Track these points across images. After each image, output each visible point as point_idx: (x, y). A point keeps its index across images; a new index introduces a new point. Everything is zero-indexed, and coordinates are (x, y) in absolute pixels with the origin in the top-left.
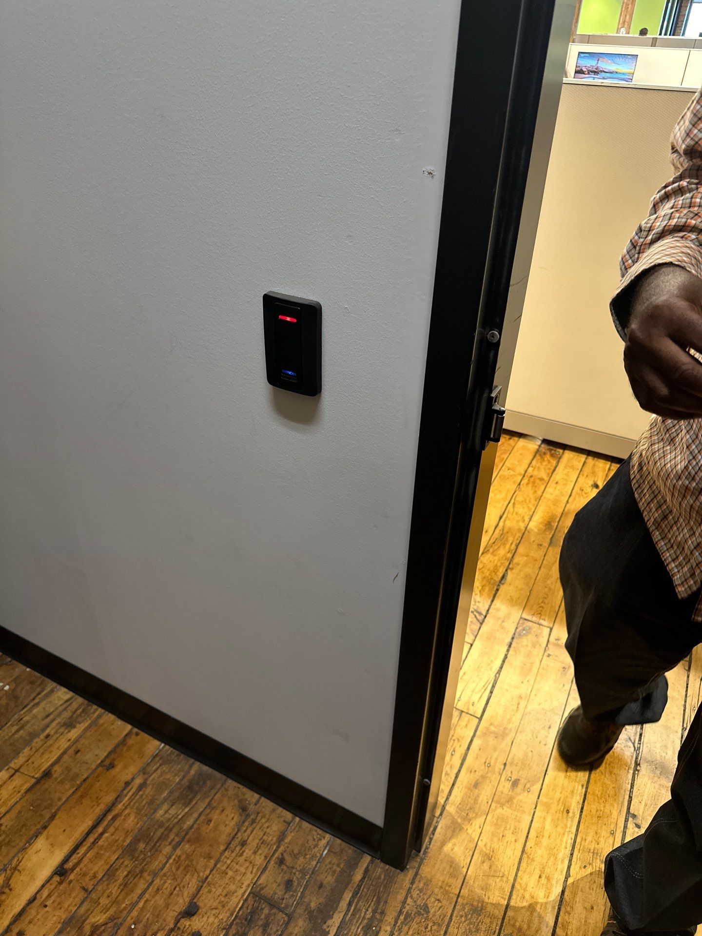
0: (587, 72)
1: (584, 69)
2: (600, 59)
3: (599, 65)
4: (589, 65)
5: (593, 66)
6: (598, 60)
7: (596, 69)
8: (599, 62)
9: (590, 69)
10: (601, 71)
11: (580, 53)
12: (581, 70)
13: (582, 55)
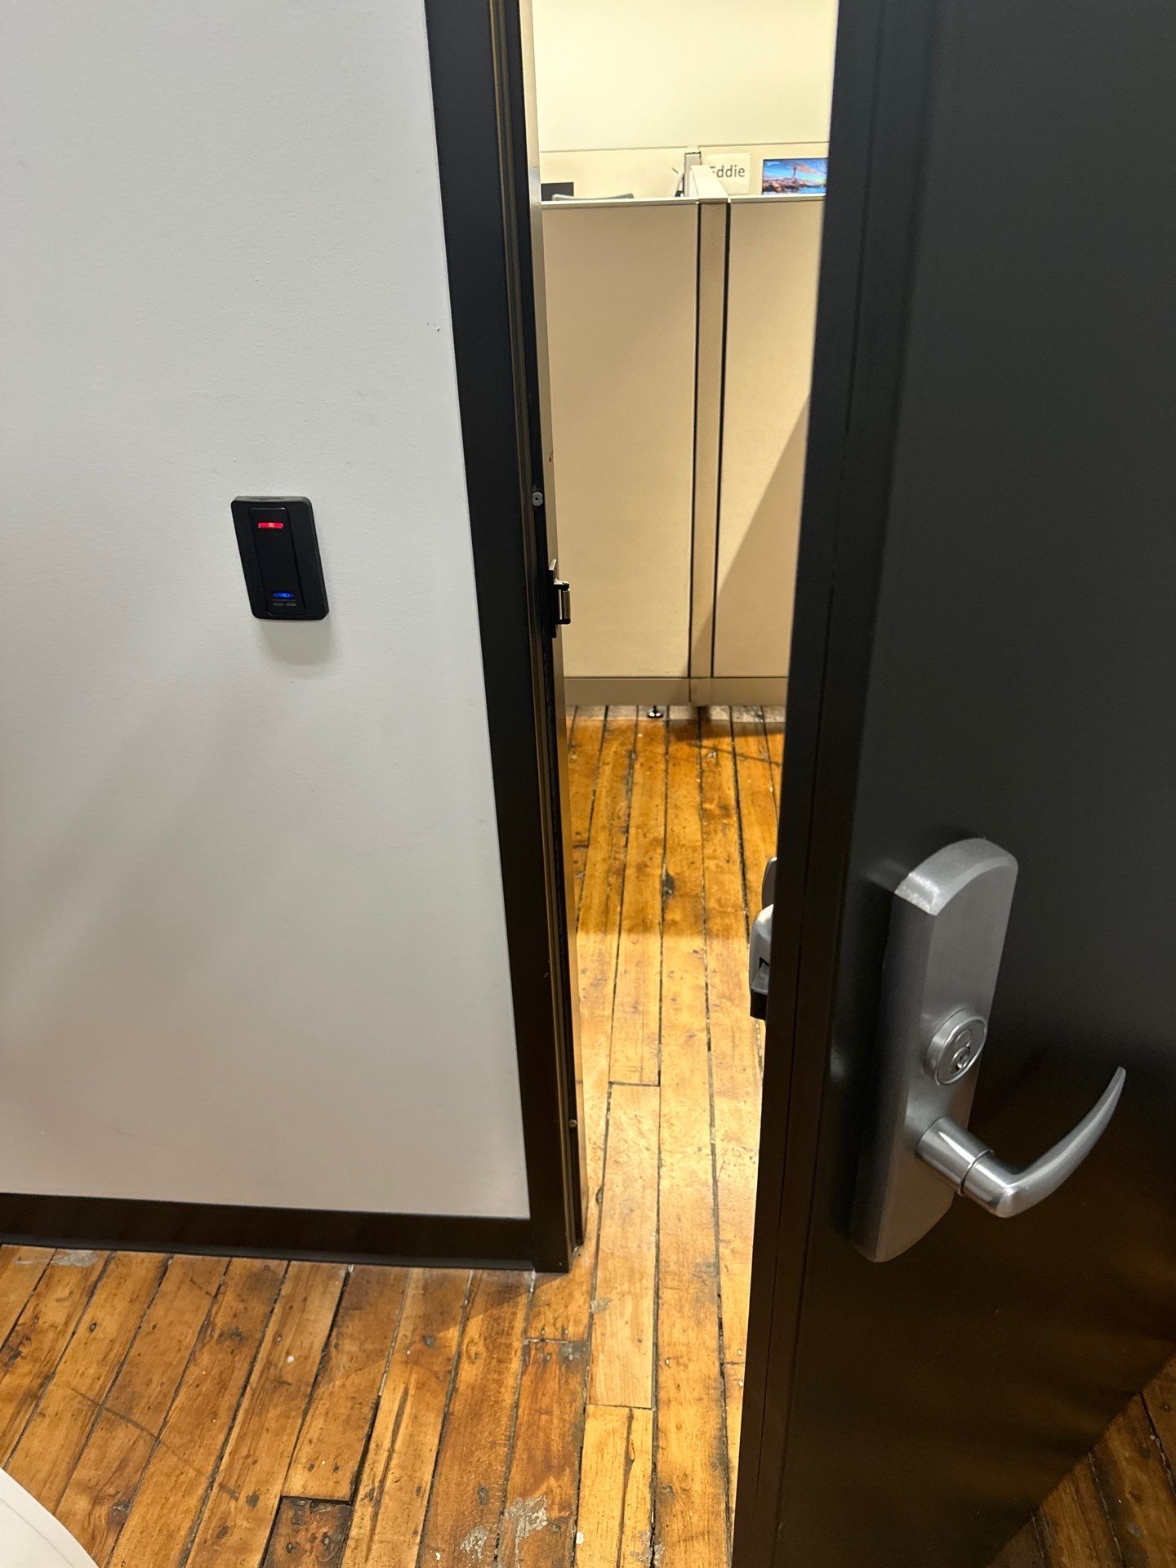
0: (780, 189)
1: (776, 185)
2: (798, 168)
3: (797, 177)
4: (781, 178)
5: (789, 179)
6: (795, 169)
7: (794, 182)
8: (797, 172)
9: (783, 183)
10: (803, 186)
11: (765, 160)
12: (771, 186)
13: (769, 164)
